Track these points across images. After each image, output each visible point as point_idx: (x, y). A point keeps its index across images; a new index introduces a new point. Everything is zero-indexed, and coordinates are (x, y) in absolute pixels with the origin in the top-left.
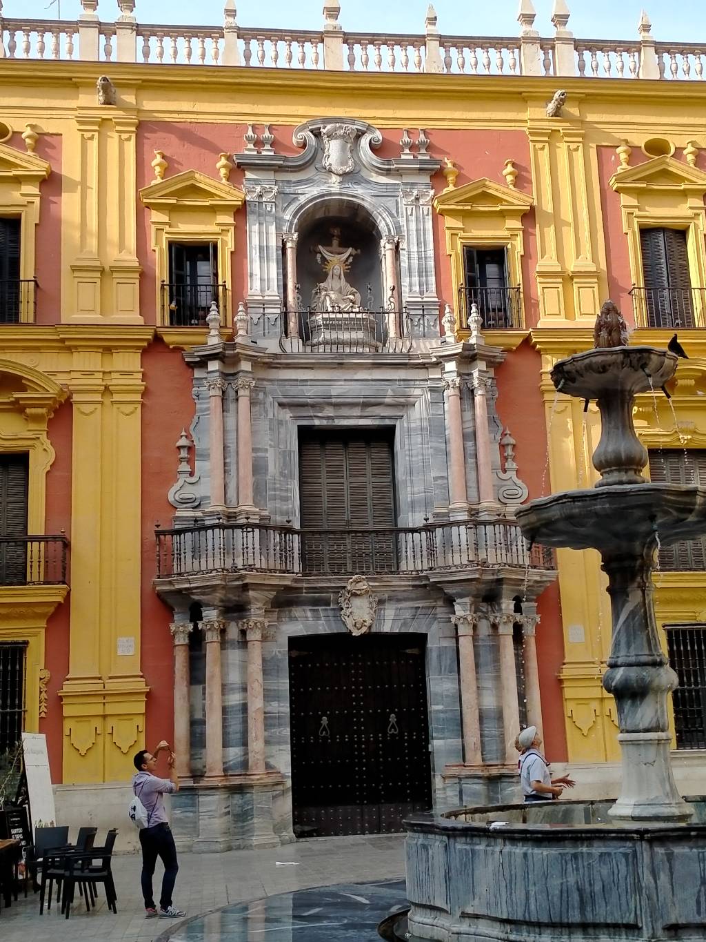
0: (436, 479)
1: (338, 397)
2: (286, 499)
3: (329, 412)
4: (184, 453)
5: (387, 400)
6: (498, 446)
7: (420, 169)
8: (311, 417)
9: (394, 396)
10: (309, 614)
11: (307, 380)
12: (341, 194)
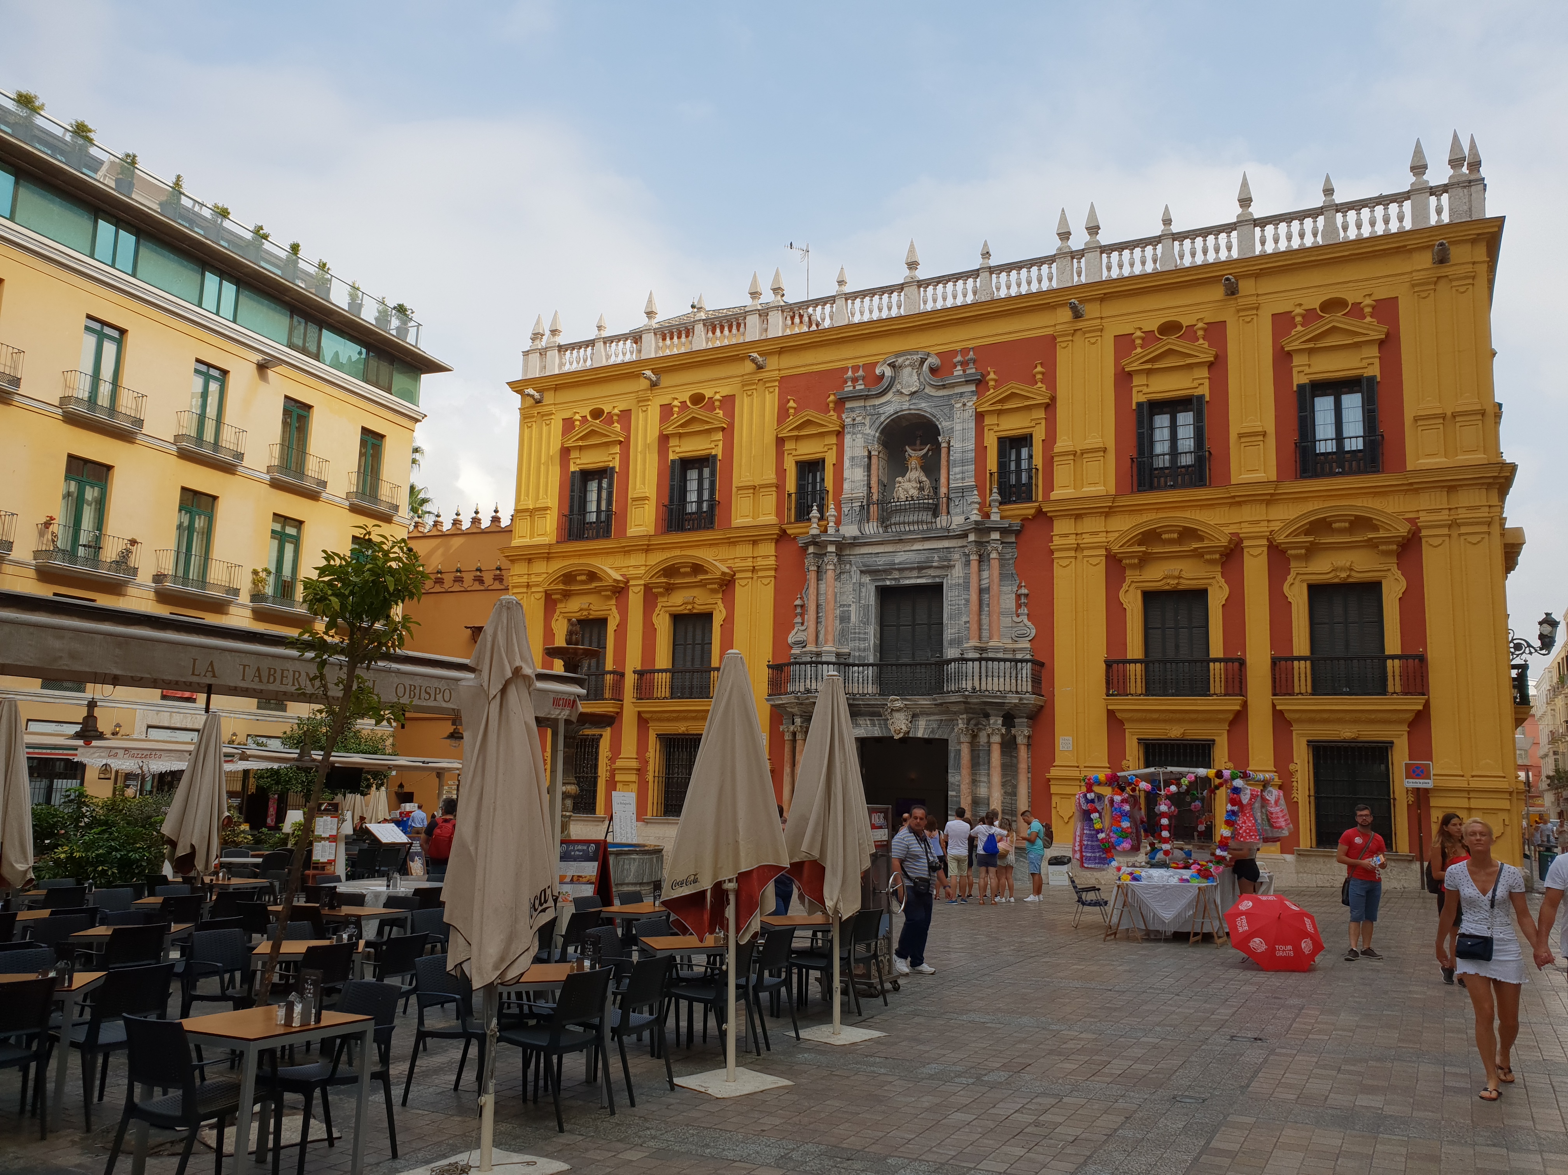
0: (966, 623)
1: (900, 563)
2: (865, 640)
3: (896, 575)
4: (799, 610)
5: (935, 564)
6: (1014, 595)
7: (966, 381)
8: (884, 580)
9: (938, 561)
10: (868, 722)
11: (878, 553)
12: (910, 409)
